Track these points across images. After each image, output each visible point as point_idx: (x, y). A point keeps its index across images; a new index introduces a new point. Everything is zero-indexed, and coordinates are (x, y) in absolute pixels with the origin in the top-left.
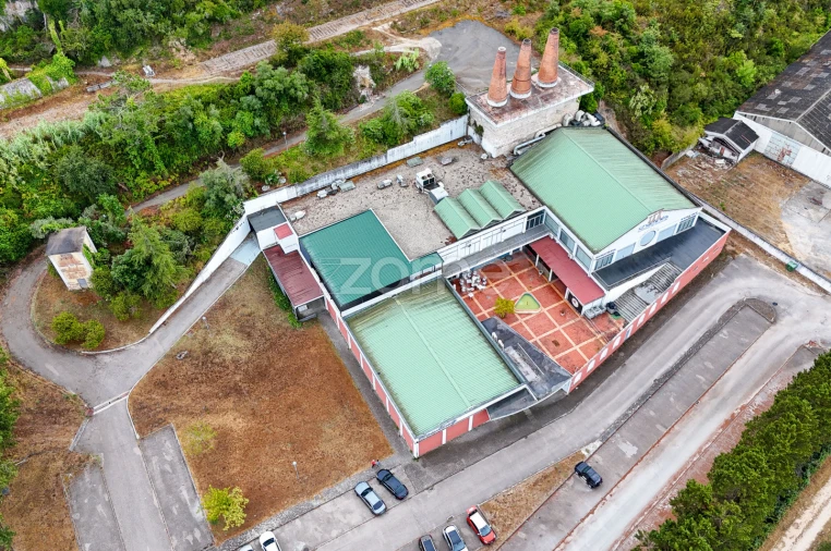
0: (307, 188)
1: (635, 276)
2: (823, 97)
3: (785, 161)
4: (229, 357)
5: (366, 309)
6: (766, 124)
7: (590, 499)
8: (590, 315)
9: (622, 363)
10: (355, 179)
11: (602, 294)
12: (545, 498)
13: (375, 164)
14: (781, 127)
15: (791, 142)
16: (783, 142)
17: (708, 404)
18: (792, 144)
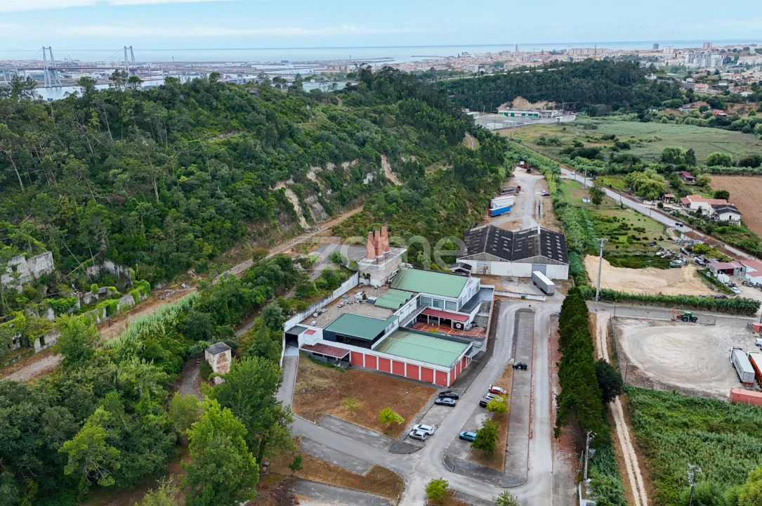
0: (308, 313)
1: (473, 310)
2: (486, 245)
3: (487, 273)
4: (326, 386)
5: (378, 345)
6: (472, 259)
7: (527, 374)
8: (468, 328)
9: (494, 339)
10: (326, 307)
11: (468, 318)
12: (512, 379)
13: (330, 300)
14: (479, 257)
15: (486, 263)
16: (483, 264)
17: (537, 339)
18: (487, 263)
